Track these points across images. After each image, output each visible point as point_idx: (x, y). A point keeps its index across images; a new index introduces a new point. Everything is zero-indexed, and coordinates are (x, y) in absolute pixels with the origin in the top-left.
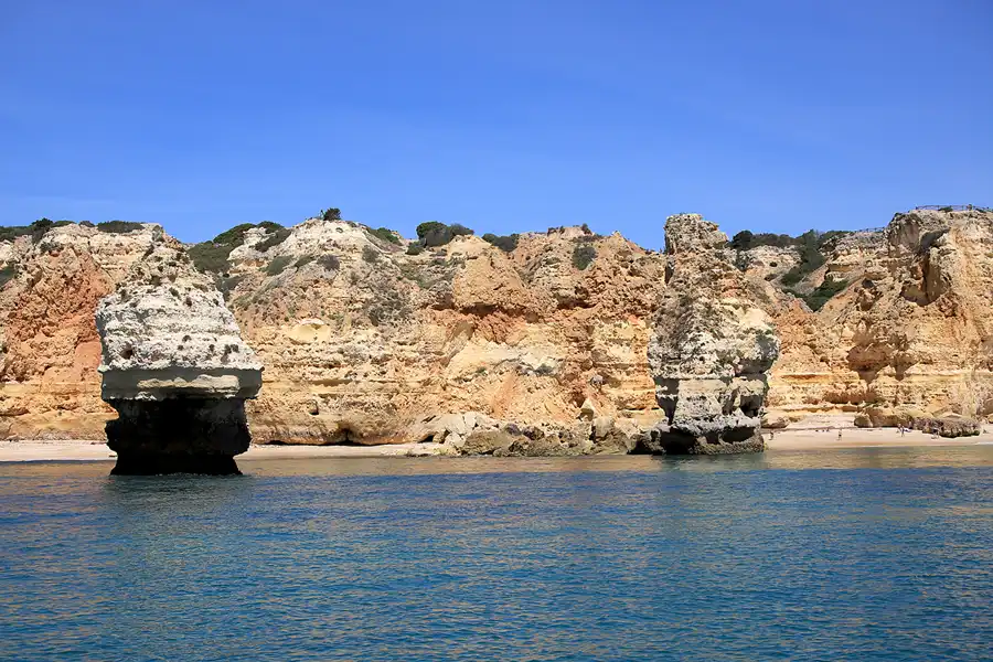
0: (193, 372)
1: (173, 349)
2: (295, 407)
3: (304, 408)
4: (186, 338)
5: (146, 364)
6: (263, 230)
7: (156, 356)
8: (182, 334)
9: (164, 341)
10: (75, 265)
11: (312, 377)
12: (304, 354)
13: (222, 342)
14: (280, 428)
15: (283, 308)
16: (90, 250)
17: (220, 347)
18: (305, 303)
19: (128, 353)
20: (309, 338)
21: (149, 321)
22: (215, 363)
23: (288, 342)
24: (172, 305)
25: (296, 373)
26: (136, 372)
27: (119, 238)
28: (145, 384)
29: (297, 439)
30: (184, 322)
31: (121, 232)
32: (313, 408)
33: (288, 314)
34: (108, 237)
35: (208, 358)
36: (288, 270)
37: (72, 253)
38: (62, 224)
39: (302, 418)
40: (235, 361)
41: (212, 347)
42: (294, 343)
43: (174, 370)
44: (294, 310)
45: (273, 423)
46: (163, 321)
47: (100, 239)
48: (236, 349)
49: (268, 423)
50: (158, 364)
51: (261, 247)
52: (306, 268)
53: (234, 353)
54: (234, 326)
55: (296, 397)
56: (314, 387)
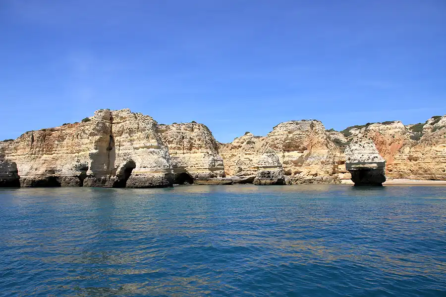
0: (364, 163)
1: (359, 158)
2: (438, 170)
3: (440, 170)
4: (363, 155)
5: (352, 162)
6: (433, 119)
7: (355, 160)
8: (361, 155)
9: (357, 157)
10: (374, 134)
11: (443, 161)
12: (440, 154)
13: (373, 156)
14: (433, 176)
15: (433, 141)
16: (379, 130)
17: (371, 157)
18: (441, 140)
19: (349, 159)
20: (441, 149)
21: (353, 152)
22: (370, 161)
23: (435, 151)
24: (359, 148)
25: (437, 160)
26: (351, 164)
27: (387, 126)
28: (353, 166)
29: (439, 179)
30: (362, 152)
31: (388, 124)
32: (443, 170)
33: (435, 143)
34: (384, 126)
35: (368, 160)
36: (437, 130)
37: (373, 131)
38: (372, 124)
39: (439, 172)
40: (376, 160)
41: (369, 157)
42: (437, 151)
43: (359, 163)
44: (437, 142)
45: (431, 174)
46: (357, 152)
47: (382, 127)
48: (377, 157)
49: (429, 174)
50: (355, 162)
51: (432, 124)
52: (442, 129)
53: (376, 158)
54: (377, 152)
55: (438, 167)
56: (443, 164)
